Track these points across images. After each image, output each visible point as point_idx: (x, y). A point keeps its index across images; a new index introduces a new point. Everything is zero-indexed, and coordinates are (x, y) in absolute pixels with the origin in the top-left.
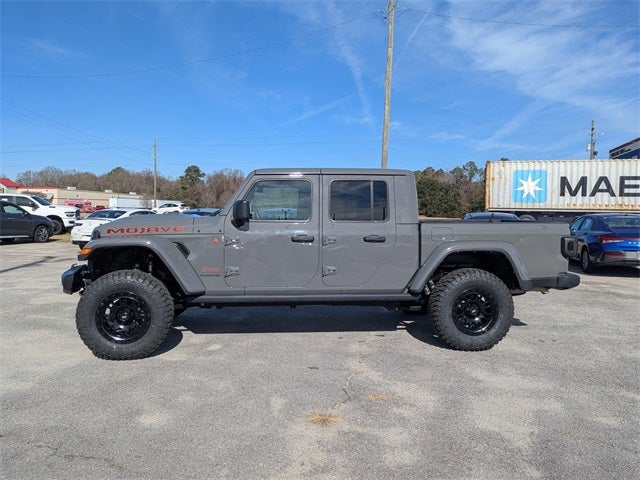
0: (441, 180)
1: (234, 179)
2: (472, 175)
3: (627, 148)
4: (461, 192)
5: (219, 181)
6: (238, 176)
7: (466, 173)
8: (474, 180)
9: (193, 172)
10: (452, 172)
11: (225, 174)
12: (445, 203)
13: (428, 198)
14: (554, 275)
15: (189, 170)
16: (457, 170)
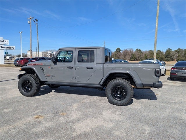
1: (130, 51)
5: (126, 52)
6: (132, 50)
9: (118, 50)
11: (127, 50)
14: (152, 83)
15: (117, 49)
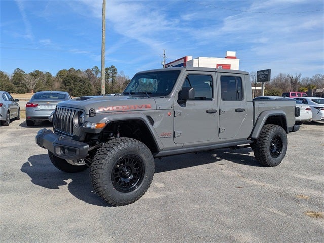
0: (80, 76)
2: (97, 74)
3: (171, 65)
4: (91, 83)
7: (94, 73)
8: (97, 77)
10: (86, 72)
12: (83, 89)
13: (73, 85)
16: (88, 71)
